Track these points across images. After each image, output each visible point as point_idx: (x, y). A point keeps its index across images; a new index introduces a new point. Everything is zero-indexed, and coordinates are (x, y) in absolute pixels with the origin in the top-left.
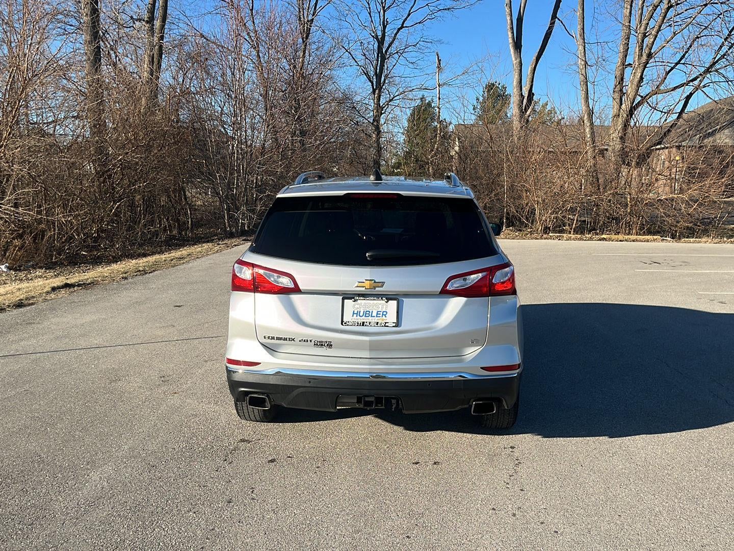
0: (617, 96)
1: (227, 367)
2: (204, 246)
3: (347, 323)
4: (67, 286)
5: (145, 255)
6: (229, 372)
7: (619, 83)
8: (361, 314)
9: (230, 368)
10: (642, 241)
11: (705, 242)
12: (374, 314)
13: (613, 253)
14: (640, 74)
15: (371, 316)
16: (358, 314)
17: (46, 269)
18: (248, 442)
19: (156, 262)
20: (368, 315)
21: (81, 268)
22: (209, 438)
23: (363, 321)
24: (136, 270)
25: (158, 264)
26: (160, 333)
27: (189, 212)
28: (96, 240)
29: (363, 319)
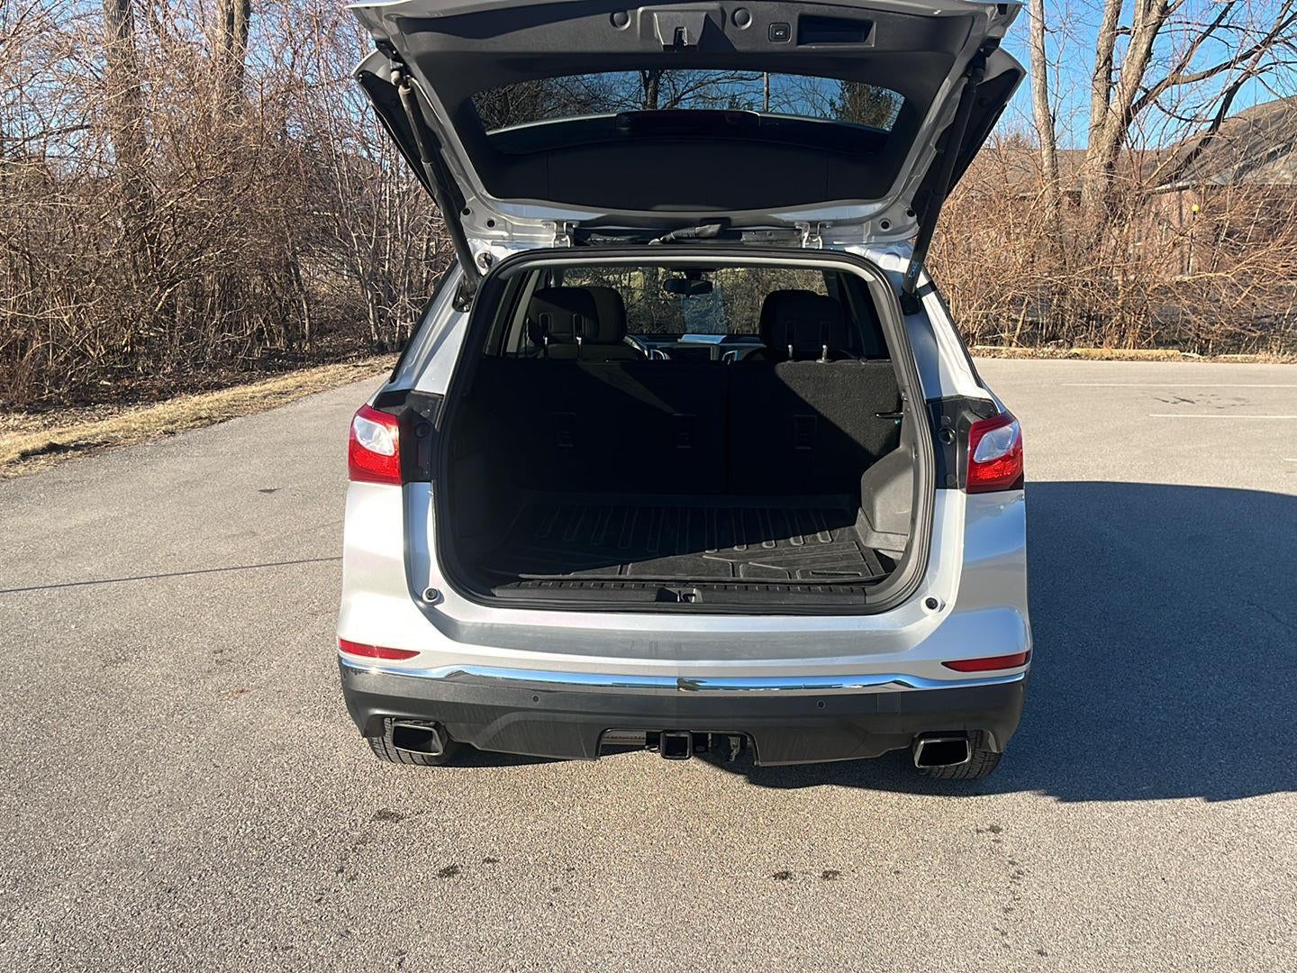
0: (1101, 86)
1: (340, 659)
2: (329, 370)
4: (52, 448)
5: (219, 387)
6: (346, 671)
7: (1105, 63)
9: (346, 661)
10: (1147, 360)
11: (1265, 361)
13: (1100, 383)
14: (1145, 46)
17: (28, 413)
18: (397, 818)
19: (235, 401)
21: (97, 411)
22: (307, 809)
24: (195, 417)
25: (239, 406)
26: (224, 549)
27: (305, 307)
28: (127, 357)
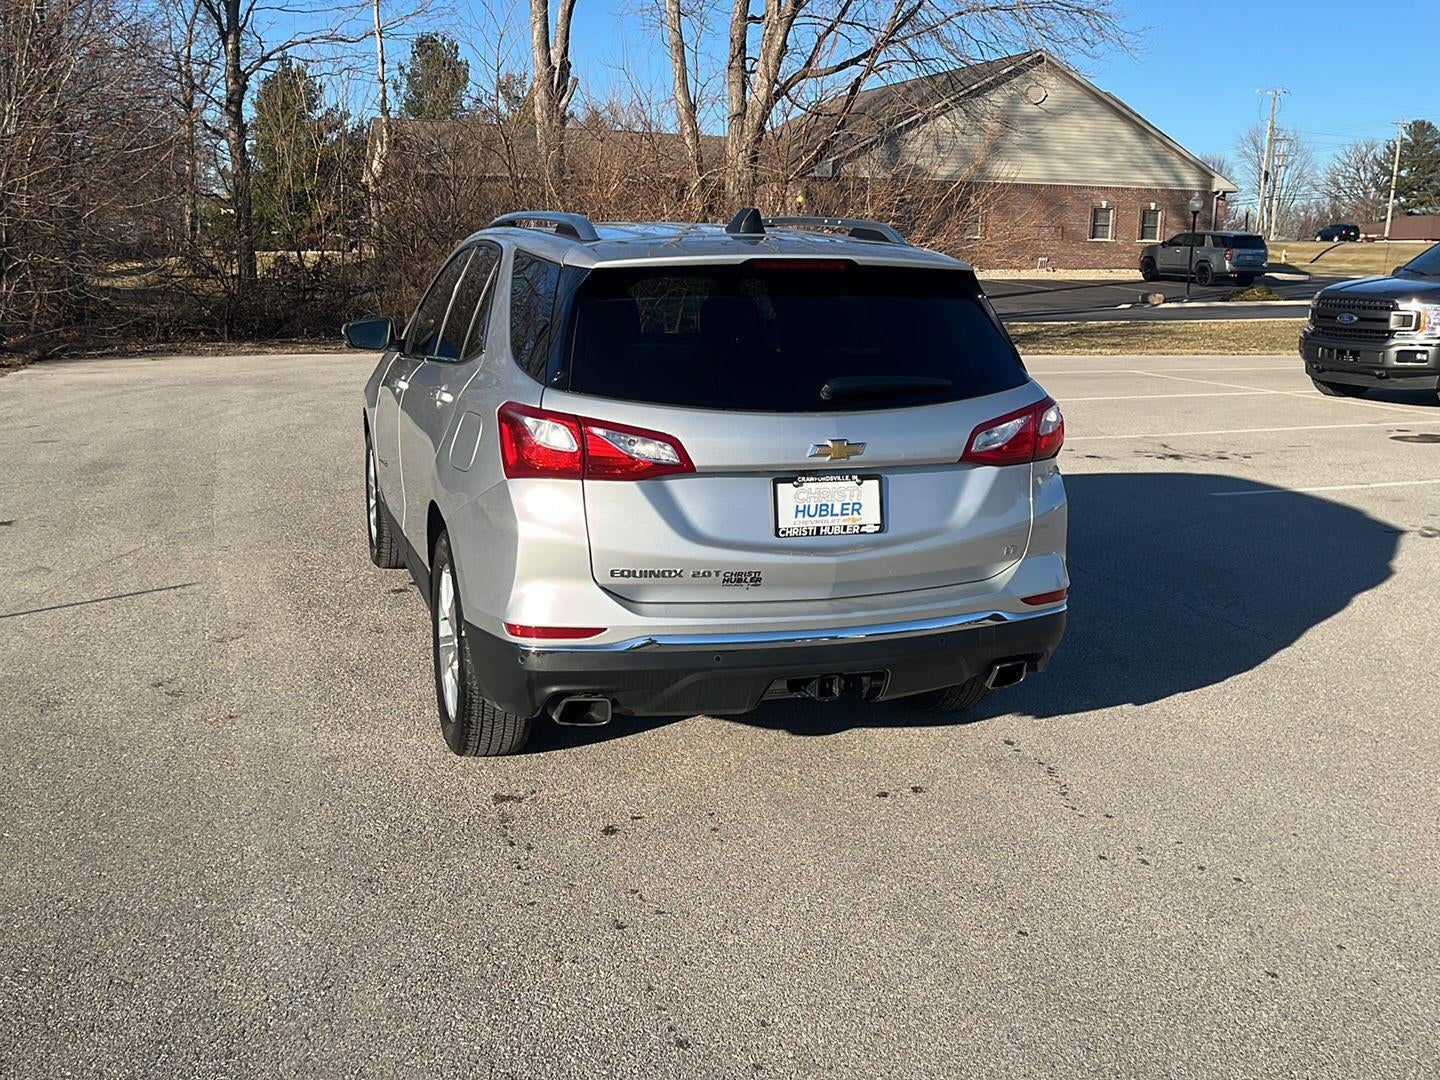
0: (735, 76)
3: (788, 532)
7: (739, 52)
8: (812, 512)
12: (837, 509)
14: (781, 38)
15: (832, 515)
16: (805, 511)
18: (516, 798)
20: (825, 513)
22: (422, 804)
23: (818, 525)
29: (817, 522)
